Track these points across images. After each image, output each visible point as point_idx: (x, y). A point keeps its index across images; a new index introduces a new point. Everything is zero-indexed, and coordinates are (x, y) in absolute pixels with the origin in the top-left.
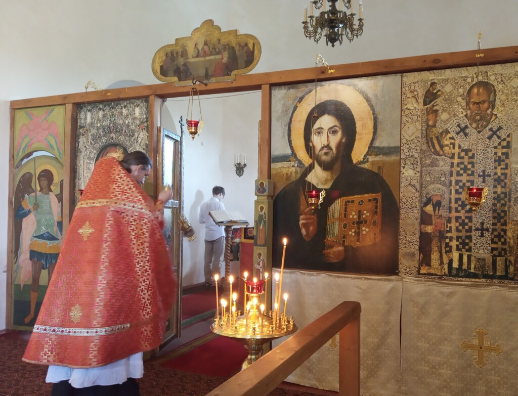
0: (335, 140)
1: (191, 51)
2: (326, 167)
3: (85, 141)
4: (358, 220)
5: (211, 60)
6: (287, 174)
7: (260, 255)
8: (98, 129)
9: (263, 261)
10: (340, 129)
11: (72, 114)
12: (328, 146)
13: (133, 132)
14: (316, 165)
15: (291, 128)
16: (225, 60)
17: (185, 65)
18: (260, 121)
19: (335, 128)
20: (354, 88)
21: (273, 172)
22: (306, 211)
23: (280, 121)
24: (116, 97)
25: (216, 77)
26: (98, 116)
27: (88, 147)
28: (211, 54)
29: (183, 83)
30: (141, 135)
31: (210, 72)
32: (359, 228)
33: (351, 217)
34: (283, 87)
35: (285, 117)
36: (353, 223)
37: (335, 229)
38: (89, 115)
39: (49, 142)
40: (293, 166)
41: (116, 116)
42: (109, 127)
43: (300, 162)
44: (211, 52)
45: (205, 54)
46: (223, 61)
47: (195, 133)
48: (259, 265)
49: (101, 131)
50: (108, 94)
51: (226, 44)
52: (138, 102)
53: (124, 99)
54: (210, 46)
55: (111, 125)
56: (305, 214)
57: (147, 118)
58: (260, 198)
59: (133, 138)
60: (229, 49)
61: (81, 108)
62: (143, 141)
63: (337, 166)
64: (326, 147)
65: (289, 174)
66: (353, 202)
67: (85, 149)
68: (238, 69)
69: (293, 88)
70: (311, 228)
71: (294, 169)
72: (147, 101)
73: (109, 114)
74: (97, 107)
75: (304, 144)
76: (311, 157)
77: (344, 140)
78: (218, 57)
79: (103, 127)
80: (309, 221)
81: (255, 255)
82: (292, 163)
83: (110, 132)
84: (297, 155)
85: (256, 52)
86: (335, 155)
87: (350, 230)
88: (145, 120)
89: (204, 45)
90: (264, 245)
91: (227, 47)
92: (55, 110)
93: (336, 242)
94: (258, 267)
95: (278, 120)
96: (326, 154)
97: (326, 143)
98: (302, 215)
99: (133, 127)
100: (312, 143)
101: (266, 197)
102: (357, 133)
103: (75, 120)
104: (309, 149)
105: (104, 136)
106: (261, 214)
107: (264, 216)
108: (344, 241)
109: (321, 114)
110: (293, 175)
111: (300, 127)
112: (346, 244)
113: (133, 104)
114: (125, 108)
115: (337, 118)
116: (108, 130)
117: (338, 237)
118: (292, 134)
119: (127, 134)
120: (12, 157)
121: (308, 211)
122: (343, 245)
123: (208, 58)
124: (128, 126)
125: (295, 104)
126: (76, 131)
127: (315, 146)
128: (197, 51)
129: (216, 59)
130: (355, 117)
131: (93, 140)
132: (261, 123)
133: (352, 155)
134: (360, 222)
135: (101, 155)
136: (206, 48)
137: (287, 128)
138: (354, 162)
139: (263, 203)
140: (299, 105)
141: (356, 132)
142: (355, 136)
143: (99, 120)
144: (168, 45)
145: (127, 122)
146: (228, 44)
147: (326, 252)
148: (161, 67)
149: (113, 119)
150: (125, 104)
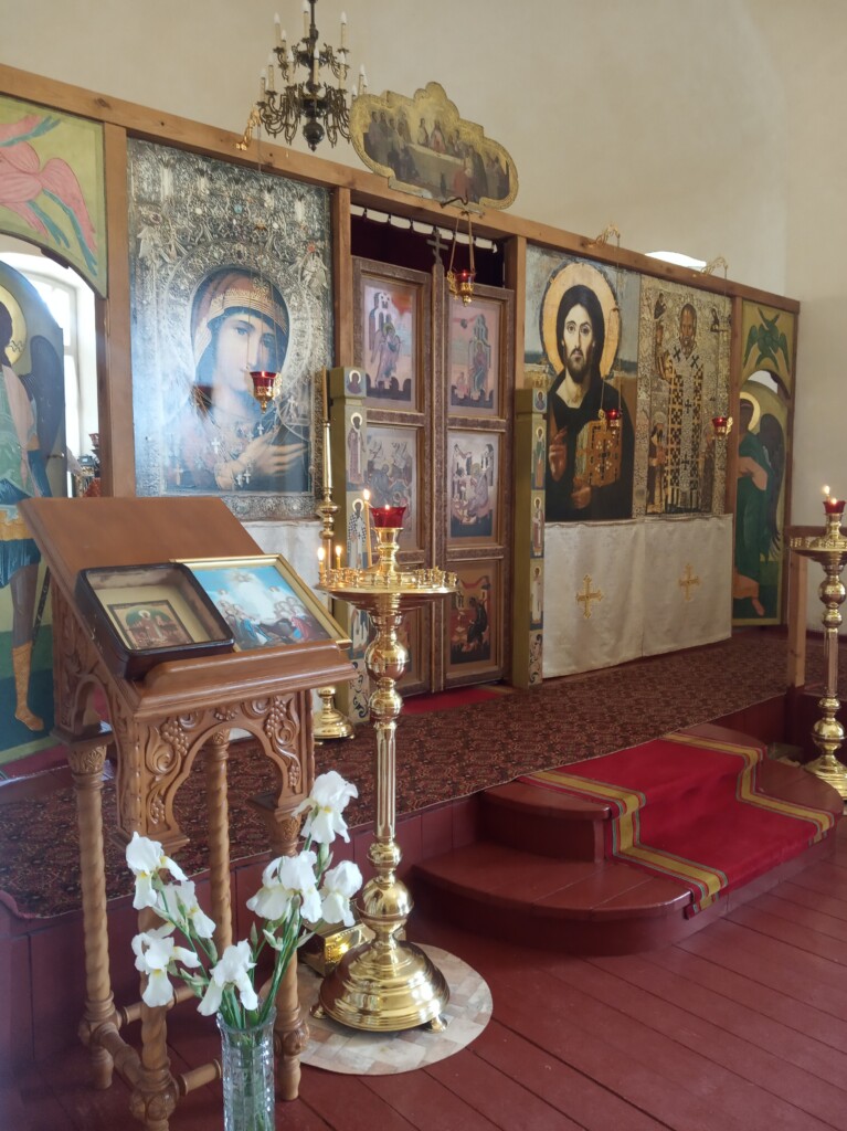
0: (587, 340)
1: (413, 126)
2: (577, 378)
3: (160, 242)
4: (603, 452)
5: (447, 161)
8: (196, 219)
9: (540, 512)
13: (292, 253)
14: (568, 373)
15: (544, 315)
16: (469, 172)
17: (404, 150)
19: (587, 325)
22: (556, 439)
23: (533, 300)
26: (196, 189)
27: (167, 260)
28: (447, 152)
30: (313, 267)
32: (603, 462)
33: (597, 447)
34: (536, 248)
36: (599, 456)
37: (583, 464)
38: (166, 177)
39: (43, 214)
40: (544, 372)
41: (248, 204)
42: (230, 226)
43: (551, 367)
44: (445, 146)
45: (438, 147)
46: (466, 172)
48: (537, 517)
49: (207, 229)
50: (242, 147)
51: (467, 143)
52: (302, 190)
55: (234, 222)
57: (322, 232)
59: (291, 269)
60: (473, 155)
61: (142, 150)
62: (316, 281)
64: (577, 350)
66: (599, 428)
68: (488, 196)
69: (546, 253)
70: (561, 463)
71: (544, 376)
72: (320, 194)
73: (228, 193)
74: (190, 163)
75: (556, 342)
76: (562, 361)
79: (214, 223)
80: (559, 454)
82: (543, 367)
83: (234, 239)
84: (549, 355)
85: (511, 179)
86: (585, 363)
87: (597, 465)
88: (318, 235)
89: (434, 127)
90: (542, 488)
91: (471, 151)
93: (584, 481)
94: (536, 521)
96: (577, 359)
97: (577, 345)
98: (552, 445)
99: (291, 242)
100: (563, 341)
102: (605, 338)
104: (562, 349)
105: (219, 244)
106: (539, 440)
107: (542, 444)
108: (590, 480)
109: (574, 302)
112: (593, 483)
113: (289, 189)
114: (269, 191)
115: (588, 312)
116: (224, 233)
117: (585, 474)
118: (544, 323)
119: (278, 256)
121: (558, 439)
122: (590, 485)
124: (279, 236)
125: (549, 278)
127: (567, 346)
128: (424, 133)
131: (185, 247)
133: (600, 366)
134: (605, 455)
136: (438, 134)
137: (538, 312)
138: (602, 375)
140: (552, 282)
141: (605, 336)
142: (604, 342)
143: (201, 200)
145: (275, 225)
146: (470, 144)
148: (366, 137)
149: (238, 208)
150: (269, 182)
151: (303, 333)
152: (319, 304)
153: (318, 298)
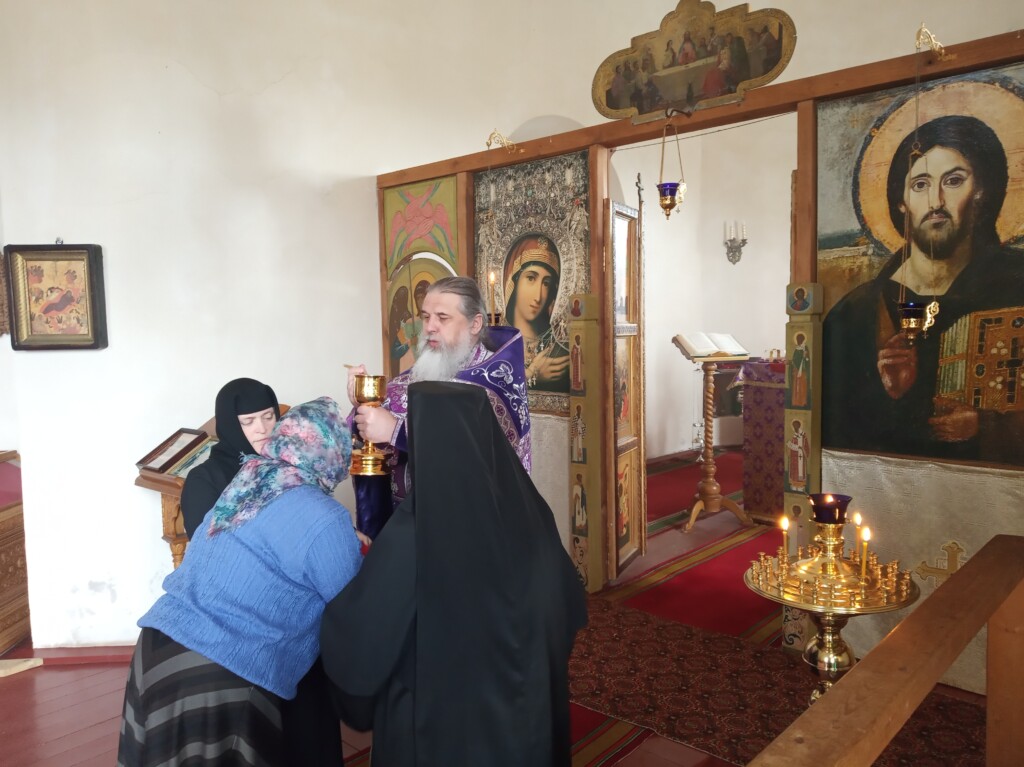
0: (956, 198)
1: (660, 56)
2: (935, 251)
3: (488, 233)
4: (1010, 358)
5: (698, 67)
6: (851, 270)
7: (797, 425)
8: (507, 211)
9: (804, 437)
10: (969, 174)
11: (467, 190)
12: (942, 211)
13: (563, 211)
14: (915, 249)
15: (860, 180)
16: (724, 64)
17: (650, 83)
18: (794, 171)
19: (958, 172)
20: (1001, 86)
21: (821, 267)
22: (892, 340)
23: (837, 168)
24: (533, 155)
25: (708, 98)
26: (507, 190)
27: (492, 242)
28: (698, 57)
29: (647, 118)
30: (577, 217)
31: (696, 92)
32: (1013, 374)
33: (994, 351)
34: (841, 103)
35: (846, 160)
36: (1000, 364)
37: (957, 374)
38: (493, 188)
39: (434, 237)
40: (865, 254)
41: (535, 186)
42: (525, 207)
43: (879, 245)
44: (697, 54)
45: (687, 59)
46: (720, 66)
47: (671, 206)
48: (796, 443)
49: (512, 214)
50: (522, 151)
51: (724, 34)
52: (570, 159)
53: (547, 157)
54: (695, 41)
55: (528, 203)
56: (891, 346)
57: (585, 186)
58: (795, 319)
59: (564, 221)
60: (731, 43)
61: (480, 178)
62: (580, 227)
63: (963, 249)
64: (937, 212)
65: (856, 270)
66: (999, 321)
67: (488, 246)
68: (749, 78)
69: (862, 101)
70: (904, 374)
71: (865, 260)
72: (585, 156)
73: (524, 184)
74: (504, 174)
75: (888, 211)
76: (902, 233)
77: (978, 197)
78: (712, 60)
79: (515, 207)
80: (899, 361)
81: (788, 426)
82: (863, 249)
83: (526, 216)
84: (873, 231)
85: (785, 41)
86: (957, 228)
87: (993, 378)
88: (582, 190)
89: (684, 43)
90: (806, 408)
91: (728, 39)
92: (442, 185)
93: (960, 401)
94: (795, 447)
95: (831, 166)
96: (937, 226)
97: (936, 204)
98: (883, 349)
99: (562, 203)
100: (905, 205)
101: (808, 318)
102: (1010, 180)
103: (471, 199)
104: (899, 218)
105: (517, 222)
106: (799, 348)
107: (805, 352)
108: (977, 401)
109: (927, 147)
110: (865, 270)
111: (878, 176)
112: (982, 406)
113: (562, 163)
114: (549, 171)
115: (961, 152)
116: (522, 212)
117: (963, 392)
118: (861, 191)
119: (554, 217)
120: (384, 264)
121: (896, 341)
122: (975, 407)
123: (691, 65)
124: (555, 202)
125: (867, 132)
126: (474, 216)
127: (913, 211)
128: (671, 55)
129: (707, 65)
130: (1005, 146)
131: (500, 230)
132: (796, 176)
133: (998, 224)
134: (1015, 362)
135: (514, 253)
136: (688, 47)
137: (850, 180)
139: (802, 328)
140: (876, 133)
141: (1007, 177)
142: (1004, 185)
143: (508, 196)
144: (619, 52)
145: (552, 195)
146: (730, 34)
147: (936, 420)
148: (608, 93)
149: (530, 192)
150: (549, 164)
151: (570, 270)
152: (581, 245)
153: (581, 240)
